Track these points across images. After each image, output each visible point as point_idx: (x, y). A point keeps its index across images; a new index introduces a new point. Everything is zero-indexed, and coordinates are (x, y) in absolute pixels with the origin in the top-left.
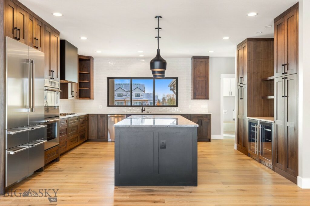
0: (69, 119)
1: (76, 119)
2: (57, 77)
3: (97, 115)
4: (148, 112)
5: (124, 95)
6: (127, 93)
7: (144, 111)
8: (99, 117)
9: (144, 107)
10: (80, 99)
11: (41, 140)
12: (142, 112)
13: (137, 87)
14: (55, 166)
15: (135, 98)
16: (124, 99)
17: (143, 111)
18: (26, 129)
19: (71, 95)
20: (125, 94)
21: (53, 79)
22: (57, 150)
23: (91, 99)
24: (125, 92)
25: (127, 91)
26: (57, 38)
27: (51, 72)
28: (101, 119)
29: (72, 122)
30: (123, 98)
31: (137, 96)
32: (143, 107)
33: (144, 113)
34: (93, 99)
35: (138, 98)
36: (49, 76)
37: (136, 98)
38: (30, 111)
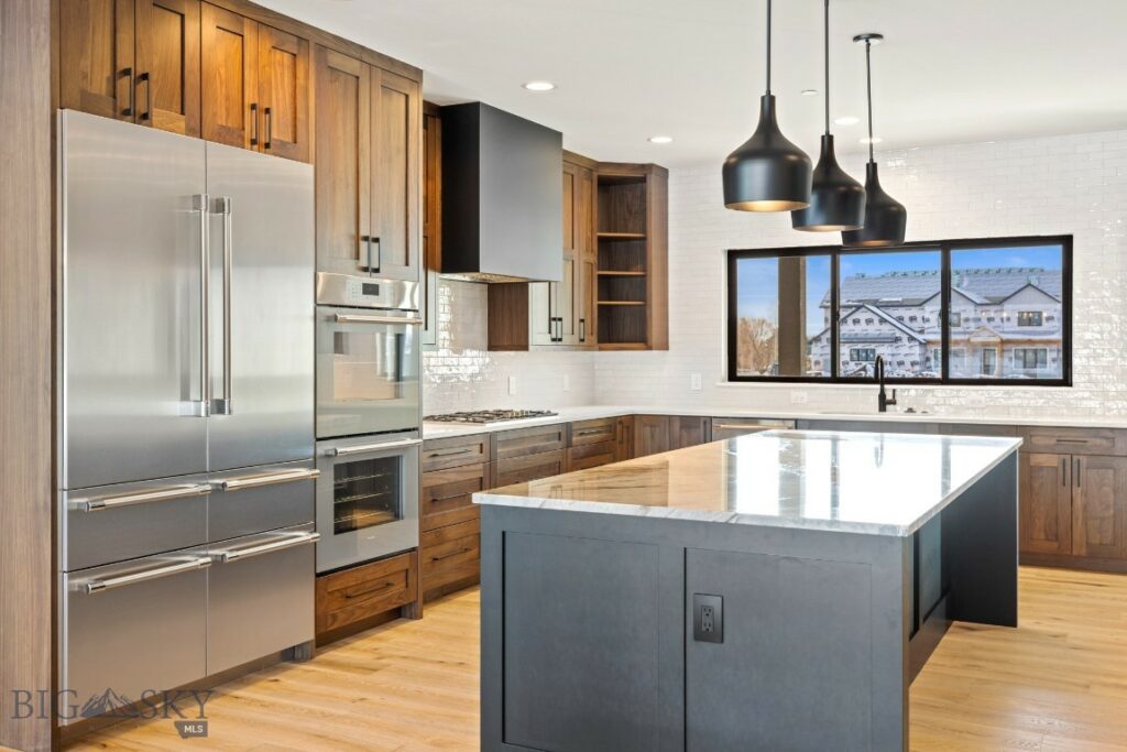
0: (500, 438)
1: (548, 437)
2: (407, 264)
3: (670, 418)
4: (910, 410)
5: (967, 320)
6: (980, 309)
7: (888, 407)
8: (677, 425)
9: (888, 387)
10: (601, 349)
11: (294, 530)
12: (882, 408)
13: (1029, 285)
14: (380, 639)
15: (1018, 333)
16: (966, 337)
17: (884, 403)
18: (192, 488)
19: (550, 332)
20: (972, 315)
21: (377, 271)
22: (407, 570)
23: (650, 348)
24: (972, 307)
25: (978, 302)
26: (407, 96)
27: (363, 245)
28: (685, 434)
29: (519, 451)
30: (965, 333)
31: (1030, 322)
32: (886, 386)
33: (893, 414)
34: (665, 347)
35: (1030, 333)
36: (353, 262)
37: (1024, 333)
38: (203, 414)
